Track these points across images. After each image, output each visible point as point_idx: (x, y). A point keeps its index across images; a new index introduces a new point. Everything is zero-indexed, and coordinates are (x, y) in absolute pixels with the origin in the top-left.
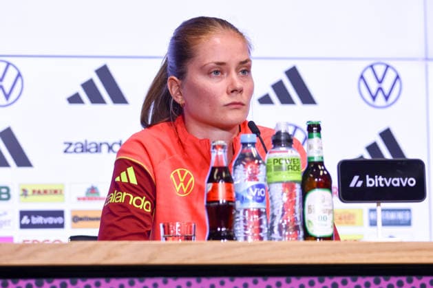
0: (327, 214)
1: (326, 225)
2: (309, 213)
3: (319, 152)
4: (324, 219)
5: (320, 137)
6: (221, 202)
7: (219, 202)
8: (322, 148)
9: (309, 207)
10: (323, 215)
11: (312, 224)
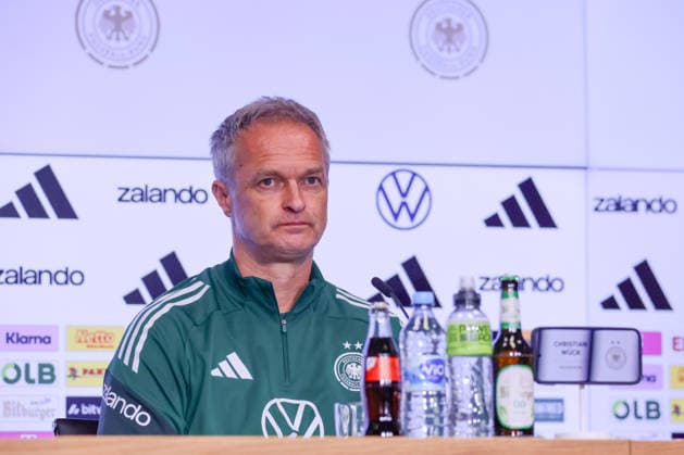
0: (525, 399)
1: (523, 413)
2: (502, 396)
3: (516, 317)
4: (522, 405)
5: (517, 296)
6: (382, 383)
7: (378, 382)
8: (518, 311)
9: (502, 389)
10: (520, 399)
11: (505, 412)
